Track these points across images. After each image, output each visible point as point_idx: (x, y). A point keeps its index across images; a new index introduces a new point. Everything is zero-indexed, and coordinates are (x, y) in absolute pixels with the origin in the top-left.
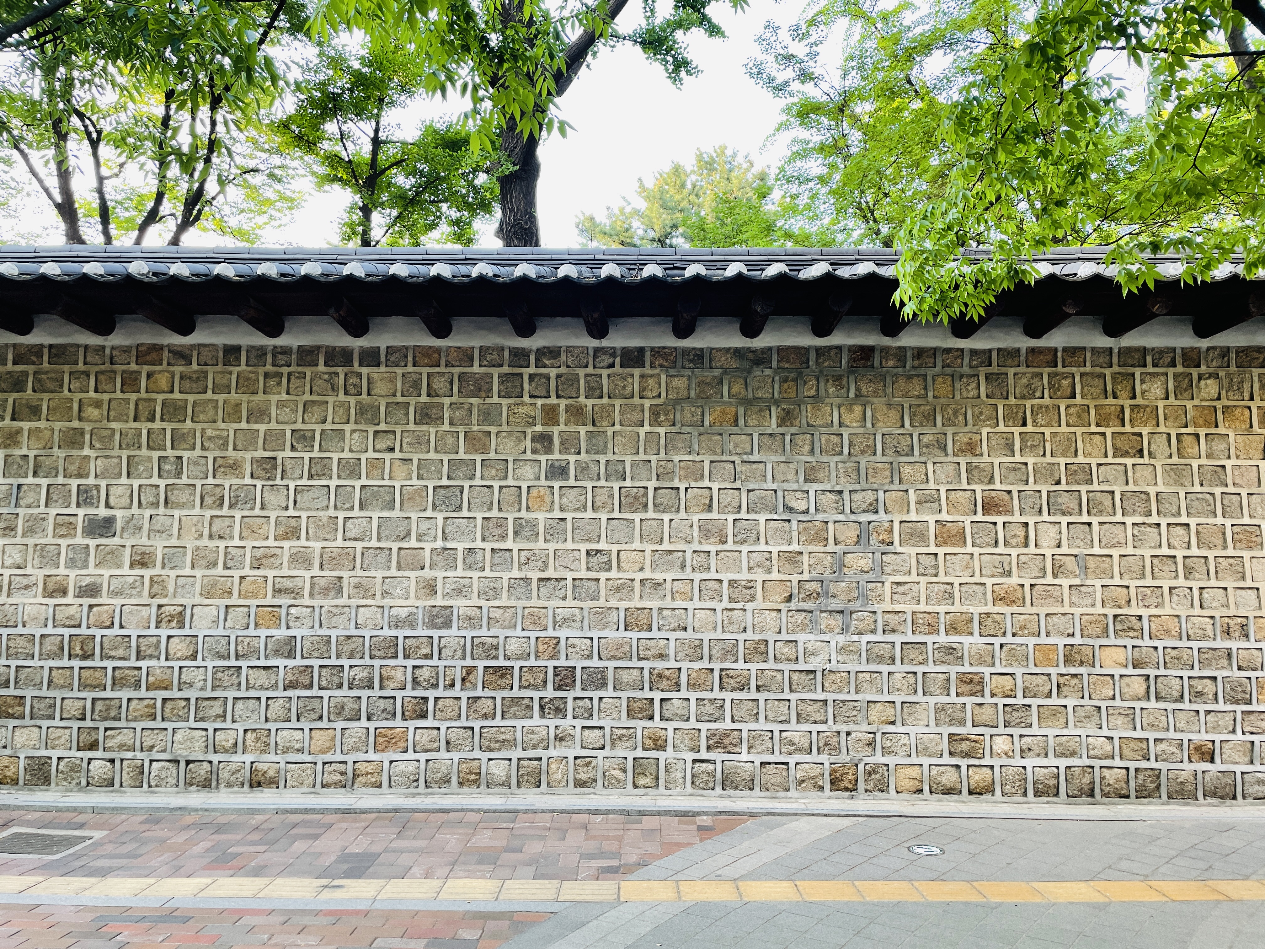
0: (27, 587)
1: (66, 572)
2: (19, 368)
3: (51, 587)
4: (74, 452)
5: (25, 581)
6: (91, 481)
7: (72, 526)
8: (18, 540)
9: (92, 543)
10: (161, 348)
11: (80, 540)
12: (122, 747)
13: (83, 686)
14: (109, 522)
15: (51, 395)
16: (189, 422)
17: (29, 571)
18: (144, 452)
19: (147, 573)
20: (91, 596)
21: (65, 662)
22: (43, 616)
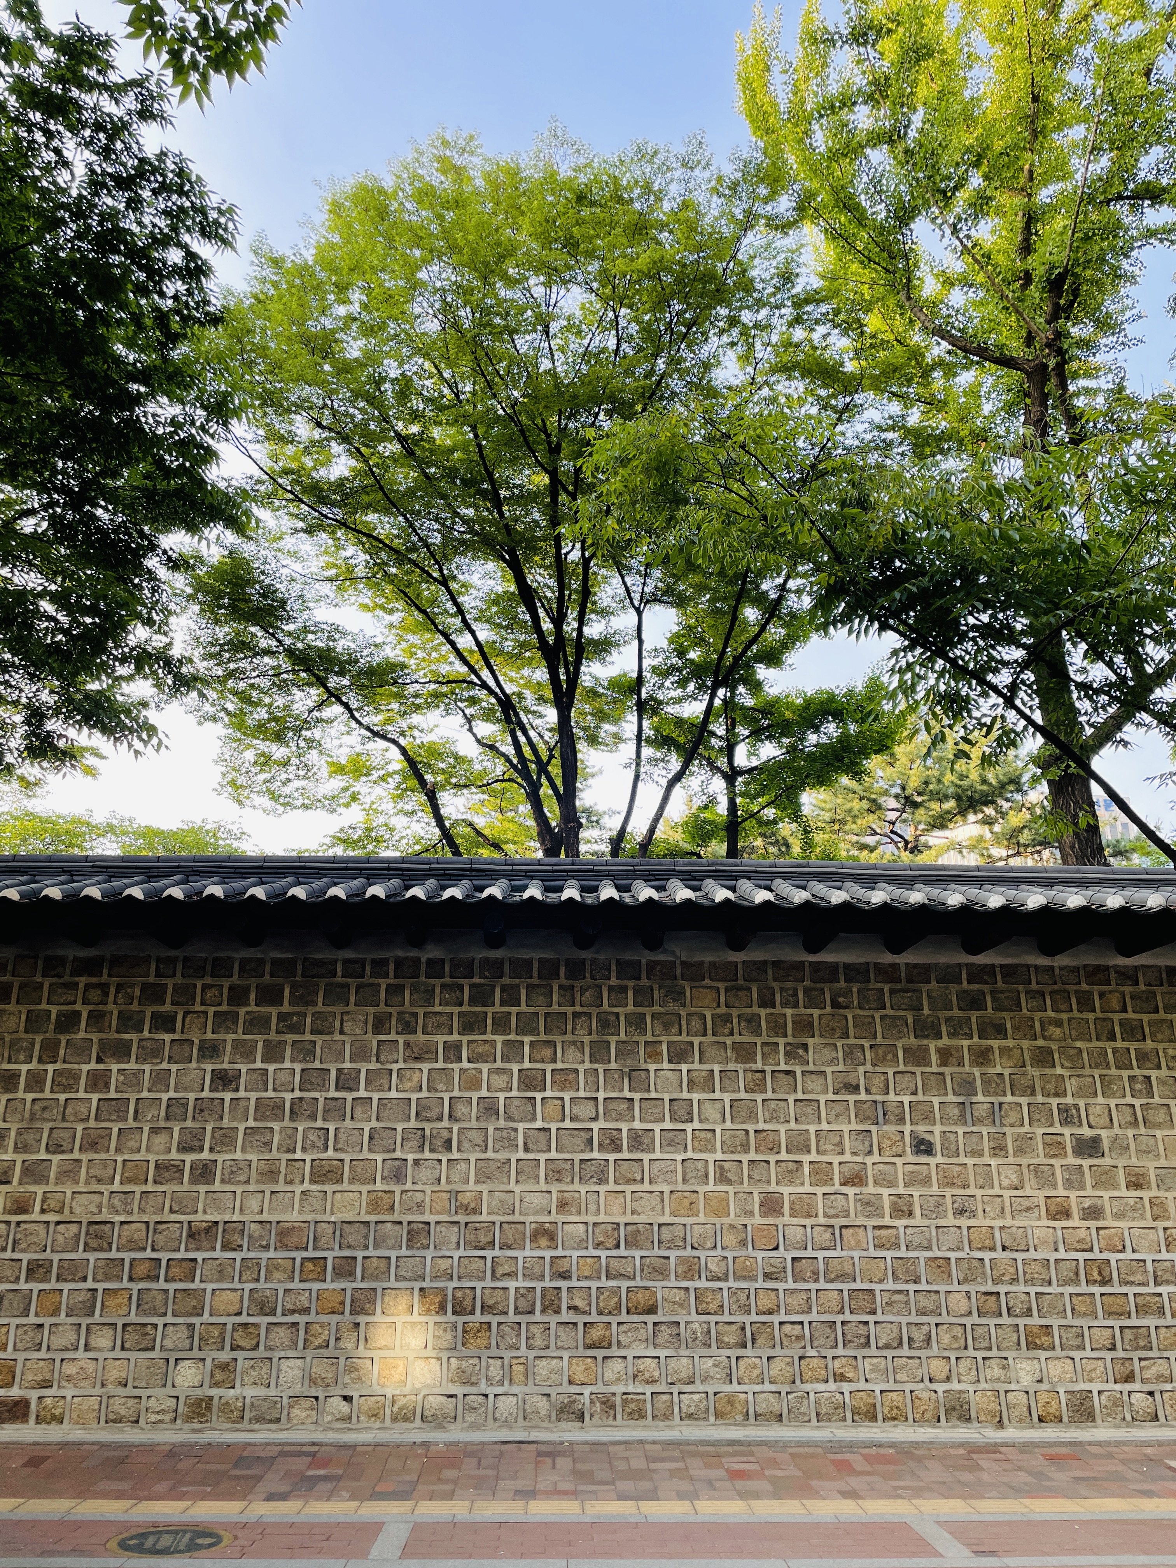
0: (1028, 1209)
1: (1066, 1193)
2: (974, 987)
3: (1053, 1209)
4: (1048, 1071)
5: (1026, 1203)
6: (1069, 1100)
7: (1061, 1146)
8: (1011, 1160)
9: (1086, 1163)
10: (1107, 968)
11: (1071, 1160)
12: (1161, 1378)
13: (1109, 1314)
14: (1095, 1142)
15: (1012, 1014)
16: (1149, 1041)
17: (1028, 1192)
18: (1113, 1071)
19: (1146, 1194)
20: (1095, 1219)
21: (1083, 1289)
22: (1051, 1240)
